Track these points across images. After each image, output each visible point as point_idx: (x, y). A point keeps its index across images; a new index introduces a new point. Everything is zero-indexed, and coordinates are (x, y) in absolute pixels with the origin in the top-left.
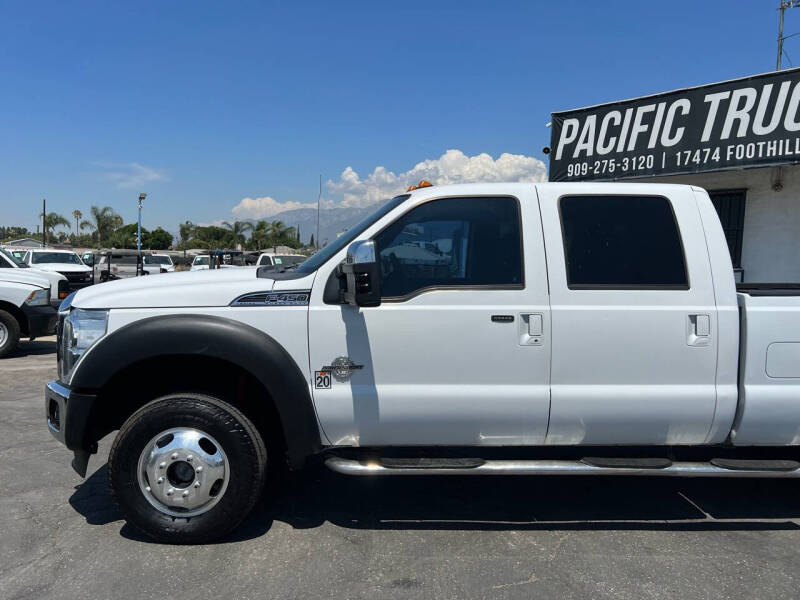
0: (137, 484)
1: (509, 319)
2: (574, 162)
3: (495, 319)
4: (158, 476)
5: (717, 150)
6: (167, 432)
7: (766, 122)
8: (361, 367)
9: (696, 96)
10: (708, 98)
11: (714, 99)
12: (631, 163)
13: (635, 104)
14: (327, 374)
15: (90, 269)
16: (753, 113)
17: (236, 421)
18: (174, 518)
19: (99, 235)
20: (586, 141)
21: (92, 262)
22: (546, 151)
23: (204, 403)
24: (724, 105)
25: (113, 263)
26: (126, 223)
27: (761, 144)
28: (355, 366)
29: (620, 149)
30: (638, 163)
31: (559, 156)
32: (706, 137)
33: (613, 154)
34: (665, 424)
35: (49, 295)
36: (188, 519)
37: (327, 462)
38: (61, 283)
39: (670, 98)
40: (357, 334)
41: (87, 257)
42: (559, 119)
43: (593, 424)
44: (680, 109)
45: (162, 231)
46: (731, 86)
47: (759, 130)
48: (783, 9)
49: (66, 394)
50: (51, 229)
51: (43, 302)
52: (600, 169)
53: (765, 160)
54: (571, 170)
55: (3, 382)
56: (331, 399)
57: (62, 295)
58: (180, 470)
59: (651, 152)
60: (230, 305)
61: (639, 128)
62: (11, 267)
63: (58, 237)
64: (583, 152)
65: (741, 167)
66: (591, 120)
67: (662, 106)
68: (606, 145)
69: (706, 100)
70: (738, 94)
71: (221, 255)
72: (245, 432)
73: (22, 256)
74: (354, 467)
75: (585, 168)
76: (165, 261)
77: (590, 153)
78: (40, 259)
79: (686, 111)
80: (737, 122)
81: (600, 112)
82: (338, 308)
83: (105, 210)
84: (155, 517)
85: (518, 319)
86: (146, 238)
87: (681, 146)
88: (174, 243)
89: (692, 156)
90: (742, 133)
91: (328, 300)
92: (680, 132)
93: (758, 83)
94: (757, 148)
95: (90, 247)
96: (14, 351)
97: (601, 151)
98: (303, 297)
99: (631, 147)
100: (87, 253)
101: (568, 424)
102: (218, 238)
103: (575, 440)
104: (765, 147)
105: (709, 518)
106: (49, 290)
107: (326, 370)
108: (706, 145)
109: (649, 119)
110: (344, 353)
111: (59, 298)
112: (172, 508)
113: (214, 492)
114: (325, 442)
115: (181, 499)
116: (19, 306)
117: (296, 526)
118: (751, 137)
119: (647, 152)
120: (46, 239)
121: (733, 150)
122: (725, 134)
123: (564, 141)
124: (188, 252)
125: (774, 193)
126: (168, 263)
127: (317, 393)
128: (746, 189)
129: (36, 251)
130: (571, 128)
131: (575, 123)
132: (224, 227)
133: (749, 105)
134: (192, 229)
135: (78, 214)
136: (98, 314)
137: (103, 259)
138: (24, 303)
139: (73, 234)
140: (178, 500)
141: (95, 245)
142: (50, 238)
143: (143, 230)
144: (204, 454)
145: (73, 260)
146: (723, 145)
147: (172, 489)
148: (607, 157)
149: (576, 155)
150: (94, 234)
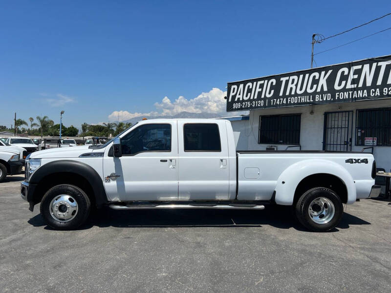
0: (49, 212)
1: (166, 161)
2: (235, 102)
3: (161, 161)
4: (56, 209)
5: (285, 99)
6: (59, 196)
7: (301, 89)
8: (119, 176)
9: (277, 78)
10: (282, 79)
11: (284, 79)
12: (255, 104)
13: (257, 80)
14: (109, 178)
15: (37, 146)
16: (296, 85)
17: (80, 192)
18: (60, 222)
19: (42, 130)
20: (240, 94)
21: (38, 143)
22: (225, 98)
23: (71, 187)
24: (287, 82)
25: (48, 143)
26: (55, 124)
27: (299, 97)
28: (117, 176)
29: (252, 98)
30: (258, 103)
31: (230, 100)
32: (281, 94)
33: (249, 100)
34: (214, 193)
35: (19, 157)
36: (65, 223)
37: (110, 206)
38: (24, 152)
39: (269, 78)
40: (118, 166)
41: (35, 140)
42: (230, 85)
43: (192, 193)
44: (272, 83)
45: (73, 128)
46: (289, 75)
47: (299, 92)
48: (313, 44)
49: (27, 185)
50: (19, 127)
51: (17, 160)
52: (245, 106)
53: (301, 103)
54: (235, 106)
55: (1, 191)
56: (110, 186)
57: (24, 157)
58: (63, 208)
59: (262, 99)
60: (79, 157)
61: (258, 90)
62: (3, 145)
63: (22, 130)
64: (239, 99)
65: (293, 106)
66: (241, 86)
67: (266, 81)
68: (247, 96)
69: (281, 80)
70: (292, 78)
71: (98, 139)
72: (83, 196)
73: (6, 141)
74: (118, 207)
75: (239, 105)
76: (72, 142)
77: (241, 99)
78: (14, 141)
79: (274, 84)
80: (291, 89)
81: (245, 83)
82: (112, 158)
83: (45, 117)
84: (54, 222)
85: (168, 161)
86: (65, 131)
87: (273, 97)
88: (79, 133)
89: (277, 100)
90: (293, 93)
91: (109, 155)
92: (273, 91)
93: (298, 74)
94: (298, 98)
95: (37, 135)
96: (4, 180)
97: (245, 98)
98: (102, 154)
99: (256, 97)
100: (36, 138)
101: (184, 193)
102: (100, 131)
103: (187, 198)
104: (301, 99)
105: (235, 224)
106: (19, 155)
107: (108, 177)
108: (281, 97)
109: (262, 86)
110: (114, 172)
111: (23, 158)
112: (60, 219)
113: (73, 214)
114: (109, 200)
115: (63, 216)
116: (7, 161)
117: (100, 227)
118: (296, 95)
119: (261, 99)
120: (16, 131)
121: (290, 99)
122: (287, 93)
123: (232, 94)
124: (85, 137)
125: (310, 115)
126: (74, 143)
127: (106, 184)
128: (301, 114)
129: (12, 138)
130: (234, 89)
131: (236, 87)
132: (104, 125)
133: (295, 82)
134: (88, 126)
135: (32, 119)
136: (38, 160)
137: (43, 142)
138: (9, 161)
139: (29, 129)
140: (62, 216)
141: (40, 134)
142: (18, 131)
143: (63, 127)
144: (70, 202)
145: (29, 142)
146: (287, 97)
147: (60, 213)
148: (247, 101)
149: (236, 100)
150: (39, 129)
